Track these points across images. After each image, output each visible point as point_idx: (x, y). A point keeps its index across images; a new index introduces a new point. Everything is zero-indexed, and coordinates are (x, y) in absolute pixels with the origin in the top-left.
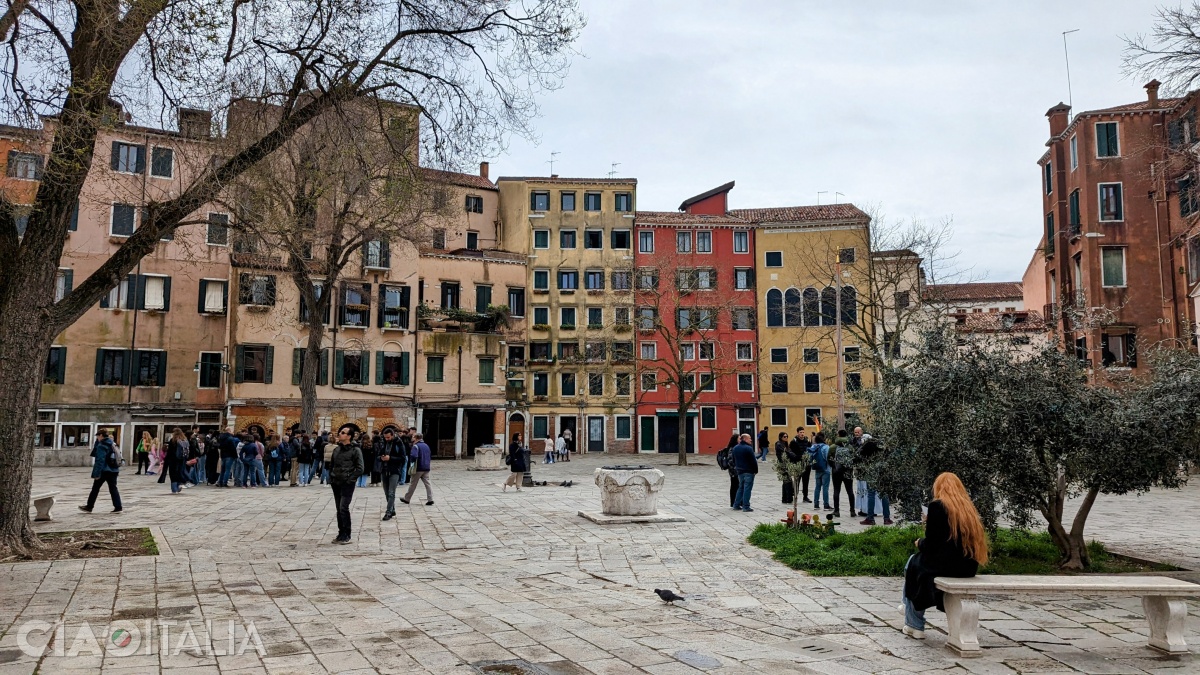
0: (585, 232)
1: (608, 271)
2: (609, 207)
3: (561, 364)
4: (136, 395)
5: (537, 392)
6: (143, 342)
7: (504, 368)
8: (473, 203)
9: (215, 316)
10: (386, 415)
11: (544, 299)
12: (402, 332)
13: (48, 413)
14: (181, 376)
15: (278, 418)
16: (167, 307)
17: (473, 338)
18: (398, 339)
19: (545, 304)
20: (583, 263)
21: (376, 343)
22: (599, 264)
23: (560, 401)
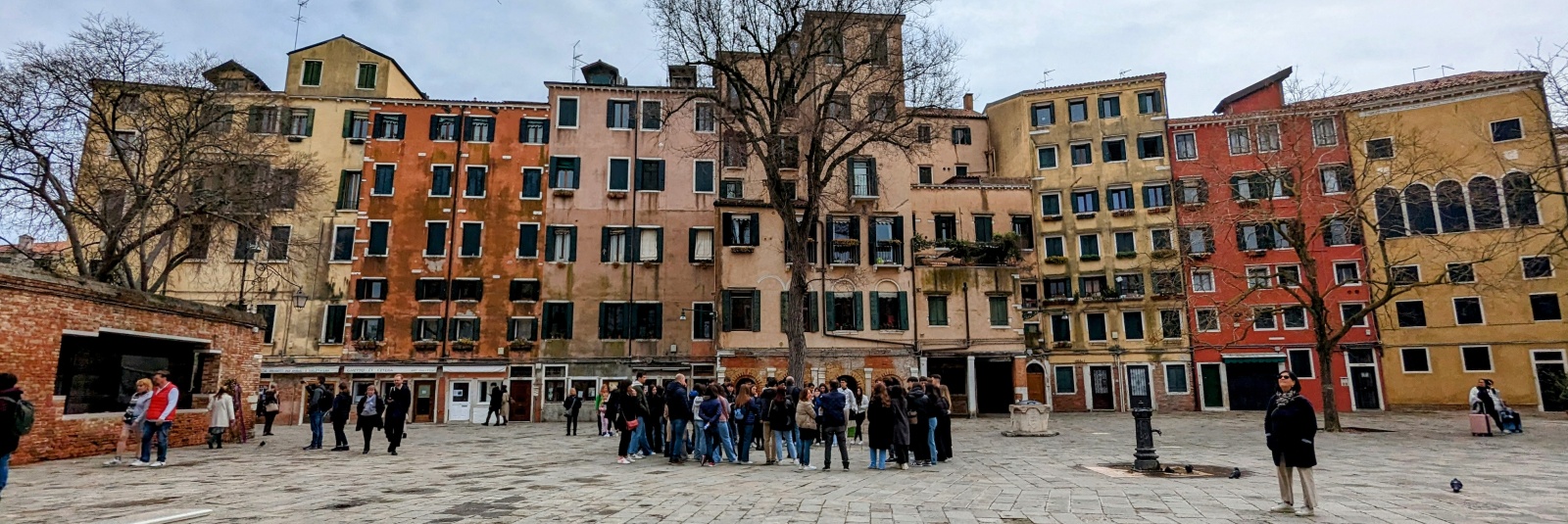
0: (1103, 143)
1: (1137, 187)
2: (1131, 111)
3: (1084, 302)
4: (636, 348)
5: (1056, 338)
6: (640, 294)
7: (1020, 307)
8: (960, 134)
9: (705, 265)
10: (885, 365)
11: (1057, 227)
12: (897, 268)
13: (560, 368)
14: (677, 328)
15: (769, 369)
16: (660, 259)
17: (980, 272)
18: (893, 277)
19: (1058, 232)
20: (1103, 180)
21: (870, 284)
22: (1125, 180)
23: (1087, 347)
